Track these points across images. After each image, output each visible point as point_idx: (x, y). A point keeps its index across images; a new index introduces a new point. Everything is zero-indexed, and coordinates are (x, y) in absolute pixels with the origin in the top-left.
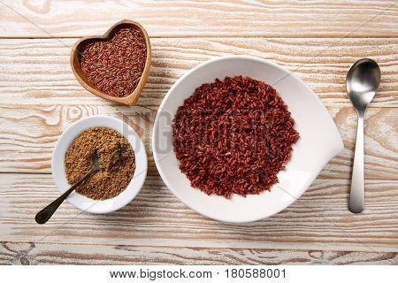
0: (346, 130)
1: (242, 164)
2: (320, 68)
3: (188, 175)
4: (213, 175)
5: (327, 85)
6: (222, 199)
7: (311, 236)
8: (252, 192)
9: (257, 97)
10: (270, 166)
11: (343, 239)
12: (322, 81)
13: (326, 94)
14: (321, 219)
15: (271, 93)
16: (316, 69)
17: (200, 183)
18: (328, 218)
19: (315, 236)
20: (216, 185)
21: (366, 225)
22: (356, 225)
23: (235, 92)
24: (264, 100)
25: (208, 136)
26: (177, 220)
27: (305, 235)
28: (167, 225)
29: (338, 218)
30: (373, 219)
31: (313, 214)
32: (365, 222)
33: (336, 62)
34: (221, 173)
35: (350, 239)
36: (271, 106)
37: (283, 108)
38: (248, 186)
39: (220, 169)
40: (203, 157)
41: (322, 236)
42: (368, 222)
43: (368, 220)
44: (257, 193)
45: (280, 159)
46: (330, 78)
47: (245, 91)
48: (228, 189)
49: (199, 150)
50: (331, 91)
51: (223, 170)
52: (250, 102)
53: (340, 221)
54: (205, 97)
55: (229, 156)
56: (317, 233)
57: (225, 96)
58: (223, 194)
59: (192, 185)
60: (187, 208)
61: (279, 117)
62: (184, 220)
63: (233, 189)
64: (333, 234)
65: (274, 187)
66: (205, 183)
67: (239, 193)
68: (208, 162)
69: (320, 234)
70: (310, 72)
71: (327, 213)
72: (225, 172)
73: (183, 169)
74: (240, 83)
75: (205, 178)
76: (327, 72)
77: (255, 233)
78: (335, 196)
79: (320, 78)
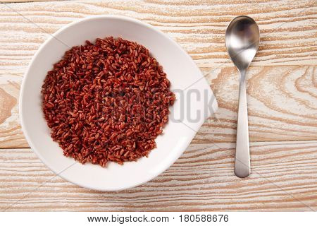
0: (229, 92)
1: (116, 130)
2: (200, 28)
3: (61, 143)
4: (86, 143)
5: (207, 45)
6: (97, 168)
7: (196, 204)
8: (128, 159)
9: (130, 58)
10: (147, 131)
11: (230, 206)
12: (203, 41)
13: (207, 54)
14: (207, 186)
15: (144, 53)
16: (196, 28)
17: (73, 151)
18: (214, 185)
19: (201, 204)
20: (91, 153)
21: (254, 189)
22: (244, 191)
23: (106, 54)
24: (136, 61)
25: (80, 102)
26: (55, 194)
27: (191, 204)
28: (44, 199)
29: (225, 184)
30: (261, 183)
31: (198, 181)
32: (252, 187)
33: (216, 21)
34: (95, 140)
35: (238, 206)
36: (144, 67)
37: (157, 69)
38: (125, 152)
39: (94, 135)
40: (75, 123)
41: (208, 204)
42: (256, 187)
43: (256, 184)
44: (135, 159)
45: (157, 123)
46: (211, 38)
47: (117, 52)
48: (103, 157)
49: (72, 117)
50: (212, 52)
51: (97, 136)
52: (122, 64)
53: (227, 187)
54: (75, 60)
55: (103, 122)
56: (203, 201)
57: (96, 59)
58: (98, 162)
59: (65, 154)
60: (65, 181)
61: (153, 79)
62: (62, 194)
63: (109, 156)
64: (220, 201)
65: (153, 153)
66: (79, 152)
67: (115, 161)
68: (81, 129)
69: (207, 202)
70: (190, 32)
71: (212, 179)
72: (99, 138)
73: (55, 137)
74: (111, 45)
75: (79, 147)
76: (207, 32)
77: (137, 205)
78: (220, 161)
79: (200, 38)
